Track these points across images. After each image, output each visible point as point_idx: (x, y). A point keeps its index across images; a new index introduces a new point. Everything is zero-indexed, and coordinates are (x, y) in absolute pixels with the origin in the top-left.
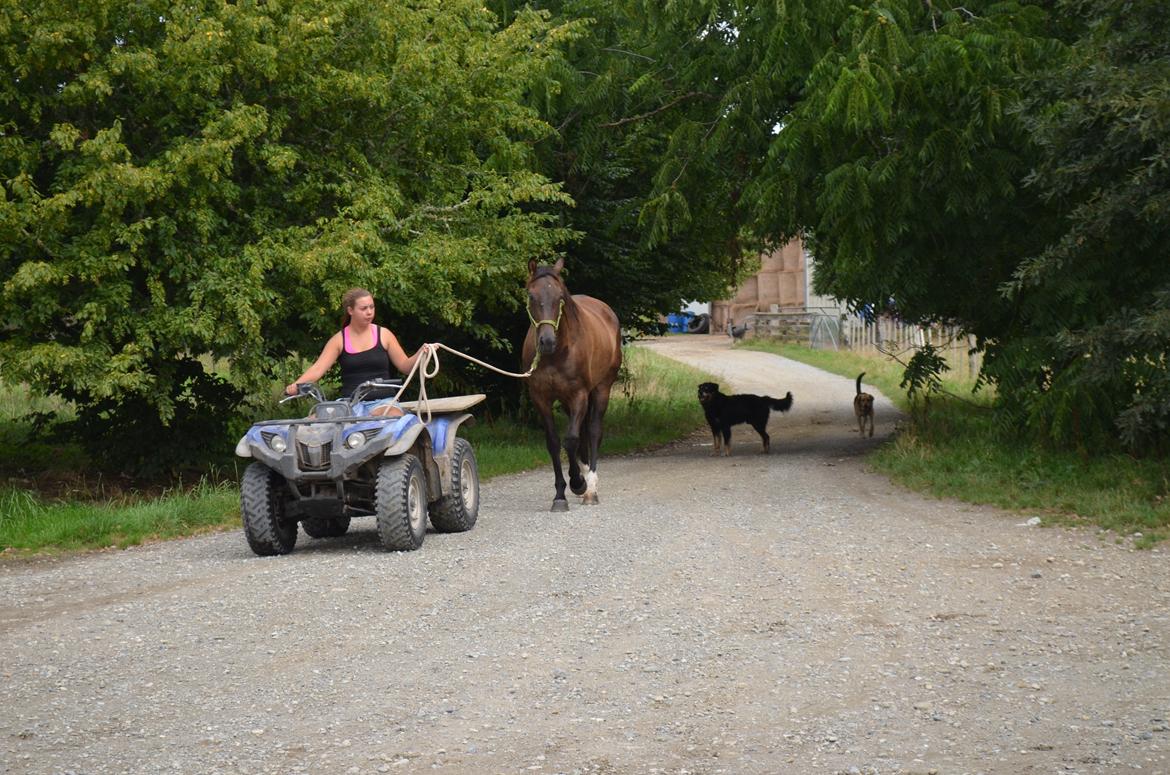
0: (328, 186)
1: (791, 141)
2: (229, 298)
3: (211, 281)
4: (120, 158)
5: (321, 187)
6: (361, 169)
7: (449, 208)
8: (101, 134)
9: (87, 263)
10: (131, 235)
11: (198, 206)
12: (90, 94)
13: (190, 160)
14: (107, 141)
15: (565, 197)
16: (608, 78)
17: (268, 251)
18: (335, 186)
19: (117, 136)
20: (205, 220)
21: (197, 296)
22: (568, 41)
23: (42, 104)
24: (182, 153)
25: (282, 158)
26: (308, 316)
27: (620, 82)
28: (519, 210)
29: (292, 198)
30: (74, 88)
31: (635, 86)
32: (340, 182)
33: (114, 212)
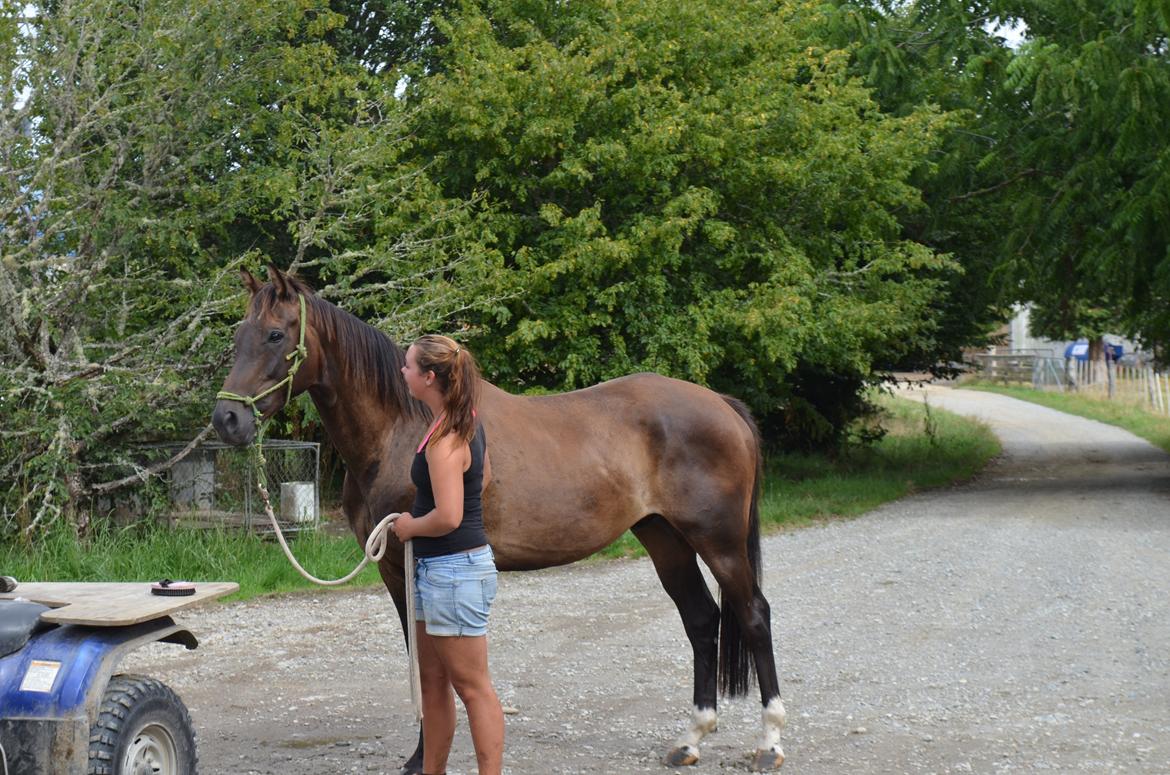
0: (754, 255)
1: (1133, 215)
2: (680, 351)
3: (664, 336)
4: (598, 234)
5: (748, 255)
6: (777, 239)
7: (849, 274)
8: (584, 213)
9: (570, 320)
10: (606, 297)
11: (654, 274)
12: (573, 179)
13: (653, 235)
14: (589, 218)
15: (956, 266)
16: (957, 155)
17: (709, 310)
18: (760, 255)
19: (598, 214)
20: (659, 283)
21: (652, 348)
22: (947, 129)
23: (526, 187)
24: (644, 227)
25: (723, 232)
26: (741, 366)
27: (967, 159)
28: (912, 276)
29: (723, 265)
30: (560, 174)
31: (982, 163)
32: (763, 251)
33: (592, 279)
